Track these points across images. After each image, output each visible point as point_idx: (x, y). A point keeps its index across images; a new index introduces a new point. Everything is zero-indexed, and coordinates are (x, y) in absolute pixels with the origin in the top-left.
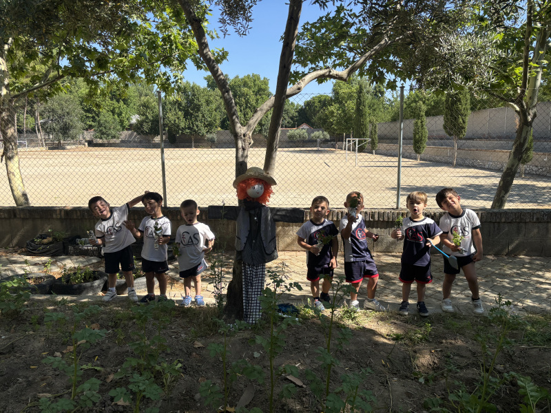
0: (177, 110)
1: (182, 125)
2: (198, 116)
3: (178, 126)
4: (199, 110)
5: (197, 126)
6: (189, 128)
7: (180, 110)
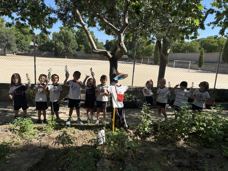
0: (61, 42)
1: (63, 48)
2: (70, 44)
3: (61, 49)
4: (70, 42)
5: (69, 49)
6: (66, 50)
7: (62, 41)
